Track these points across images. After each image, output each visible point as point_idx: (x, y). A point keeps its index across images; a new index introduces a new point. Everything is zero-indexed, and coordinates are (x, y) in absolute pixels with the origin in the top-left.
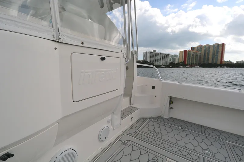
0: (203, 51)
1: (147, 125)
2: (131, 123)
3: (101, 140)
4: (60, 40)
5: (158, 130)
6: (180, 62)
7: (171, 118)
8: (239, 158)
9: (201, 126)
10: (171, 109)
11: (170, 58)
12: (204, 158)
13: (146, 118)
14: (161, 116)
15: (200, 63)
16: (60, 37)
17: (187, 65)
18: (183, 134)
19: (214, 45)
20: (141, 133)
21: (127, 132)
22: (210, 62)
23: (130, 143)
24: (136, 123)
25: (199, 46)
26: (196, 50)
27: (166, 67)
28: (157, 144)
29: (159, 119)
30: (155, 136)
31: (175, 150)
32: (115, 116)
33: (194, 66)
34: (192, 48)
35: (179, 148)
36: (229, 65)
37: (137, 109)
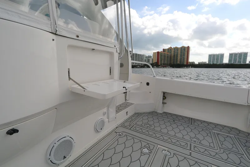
0: (173, 53)
1: (142, 119)
2: (126, 117)
3: (97, 131)
4: (57, 32)
5: (151, 123)
6: (154, 62)
7: (164, 113)
8: (222, 143)
9: (192, 119)
10: (164, 104)
11: (145, 58)
12: (191, 144)
13: (141, 113)
14: (155, 111)
15: (171, 64)
16: (57, 29)
17: (160, 66)
18: (174, 126)
19: (181, 48)
20: (135, 126)
21: (123, 125)
22: (178, 63)
23: (124, 134)
24: (131, 117)
25: (169, 48)
26: (167, 51)
27: (141, 68)
28: (150, 134)
29: (153, 114)
30: (148, 128)
31: (166, 138)
32: (111, 110)
33: (166, 67)
34: (163, 49)
35: (169, 137)
36: (193, 65)
37: (132, 104)
